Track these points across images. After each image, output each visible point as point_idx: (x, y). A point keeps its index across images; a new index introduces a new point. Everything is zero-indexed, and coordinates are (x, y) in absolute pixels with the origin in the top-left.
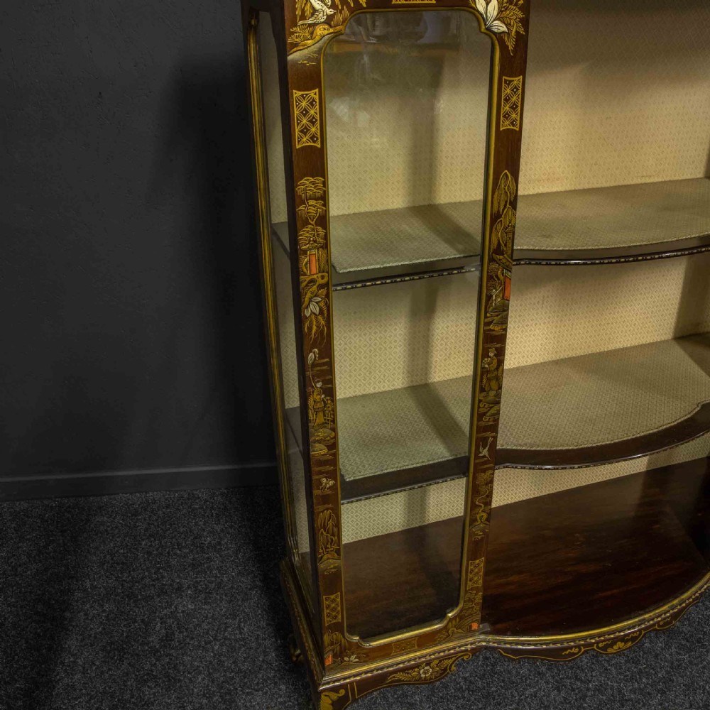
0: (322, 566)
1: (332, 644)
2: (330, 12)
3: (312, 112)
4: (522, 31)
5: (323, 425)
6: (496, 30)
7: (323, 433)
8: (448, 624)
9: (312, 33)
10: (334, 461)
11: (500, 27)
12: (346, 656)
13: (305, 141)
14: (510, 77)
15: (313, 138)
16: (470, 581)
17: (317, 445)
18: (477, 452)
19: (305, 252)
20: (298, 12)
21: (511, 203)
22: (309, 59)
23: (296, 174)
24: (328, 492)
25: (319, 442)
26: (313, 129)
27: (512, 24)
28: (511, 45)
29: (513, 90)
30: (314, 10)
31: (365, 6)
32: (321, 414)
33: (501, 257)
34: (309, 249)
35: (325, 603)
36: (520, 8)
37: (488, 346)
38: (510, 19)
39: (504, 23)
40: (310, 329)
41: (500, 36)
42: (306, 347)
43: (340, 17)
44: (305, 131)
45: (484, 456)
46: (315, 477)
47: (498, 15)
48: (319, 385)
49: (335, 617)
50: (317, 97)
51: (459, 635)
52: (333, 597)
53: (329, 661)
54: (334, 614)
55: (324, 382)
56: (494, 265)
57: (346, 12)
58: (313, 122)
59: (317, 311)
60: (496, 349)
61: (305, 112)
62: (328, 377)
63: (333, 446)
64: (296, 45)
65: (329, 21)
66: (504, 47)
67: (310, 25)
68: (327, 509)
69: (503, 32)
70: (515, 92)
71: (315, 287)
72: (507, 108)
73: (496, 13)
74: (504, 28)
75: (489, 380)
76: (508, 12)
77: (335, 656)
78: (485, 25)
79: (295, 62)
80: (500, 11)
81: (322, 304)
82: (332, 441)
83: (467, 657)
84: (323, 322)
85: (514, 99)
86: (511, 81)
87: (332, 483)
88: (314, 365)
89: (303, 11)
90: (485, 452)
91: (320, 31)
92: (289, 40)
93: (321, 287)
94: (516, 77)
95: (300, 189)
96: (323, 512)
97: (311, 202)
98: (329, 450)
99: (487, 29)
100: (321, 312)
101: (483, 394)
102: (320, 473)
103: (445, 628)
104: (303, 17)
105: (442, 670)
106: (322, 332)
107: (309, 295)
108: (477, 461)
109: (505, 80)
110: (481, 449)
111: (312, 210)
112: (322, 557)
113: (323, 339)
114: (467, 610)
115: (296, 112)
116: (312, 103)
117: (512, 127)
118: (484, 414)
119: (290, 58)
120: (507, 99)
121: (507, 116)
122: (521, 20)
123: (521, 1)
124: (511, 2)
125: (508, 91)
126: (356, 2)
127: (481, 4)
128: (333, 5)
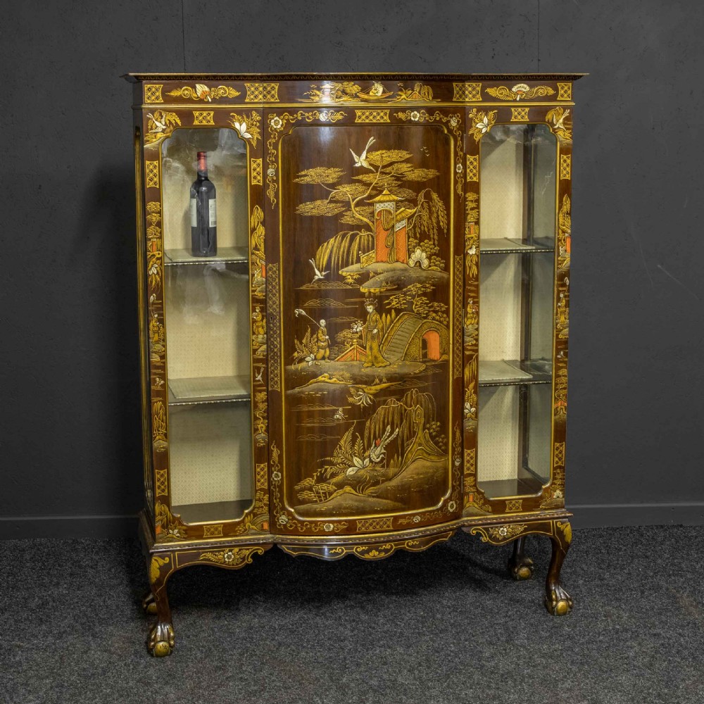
0: (155, 444)
1: (161, 514)
2: (164, 127)
3: (155, 171)
4: (260, 138)
5: (157, 342)
6: (246, 137)
7: (158, 347)
8: (244, 518)
9: (155, 136)
10: (163, 367)
11: (248, 136)
12: (171, 529)
13: (151, 185)
14: (255, 159)
15: (155, 183)
16: (259, 482)
17: (154, 354)
18: (255, 377)
19: (150, 239)
20: (149, 127)
21: (261, 223)
22: (154, 147)
23: (146, 200)
24: (159, 388)
25: (155, 353)
26: (155, 179)
27: (254, 134)
28: (254, 144)
30: (157, 127)
31: (180, 125)
32: (156, 335)
33: (258, 252)
34: (152, 238)
35: (158, 476)
36: (258, 127)
37: (255, 305)
38: (253, 132)
39: (250, 134)
40: (152, 282)
41: (248, 140)
42: (149, 292)
43: (168, 130)
44: (151, 179)
45: (259, 381)
46: (152, 377)
47: (246, 130)
48: (156, 316)
49: (163, 491)
50: (157, 165)
51: (253, 531)
52: (162, 472)
53: (158, 530)
54: (163, 487)
55: (159, 315)
56: (254, 257)
57: (172, 128)
58: (155, 176)
59: (155, 272)
60: (260, 307)
61: (152, 171)
62: (161, 312)
63: (163, 357)
64: (148, 141)
65: (163, 131)
66: (251, 145)
67: (155, 133)
68: (159, 401)
69: (250, 138)
70: (258, 166)
71: (154, 259)
72: (255, 174)
74: (250, 136)
75: (258, 327)
76: (252, 129)
77: (163, 527)
78: (240, 135)
79: (147, 149)
80: (247, 128)
81: (158, 269)
82: (163, 353)
83: (261, 551)
84: (159, 279)
85: (258, 169)
86: (256, 161)
87: (162, 382)
88: (153, 304)
89: (152, 127)
90: (259, 377)
91: (159, 135)
92: (145, 139)
93: (158, 259)
94: (258, 159)
95: (148, 207)
96: (156, 402)
97: (154, 214)
98: (161, 359)
99: (242, 137)
100: (158, 273)
101: (254, 336)
102: (155, 374)
103: (243, 521)
104: (152, 129)
105: (241, 559)
106: (158, 285)
107: (151, 263)
108: (255, 383)
109: (253, 161)
110: (257, 375)
111: (154, 218)
112: (155, 437)
113: (158, 288)
114: (258, 508)
115: (147, 171)
116: (155, 167)
117: (258, 183)
118: (257, 350)
119: (145, 146)
120: (255, 170)
121: (255, 178)
122: (259, 133)
123: (258, 124)
124: (252, 125)
125: (255, 165)
126: (176, 123)
127: (237, 125)
128: (166, 125)
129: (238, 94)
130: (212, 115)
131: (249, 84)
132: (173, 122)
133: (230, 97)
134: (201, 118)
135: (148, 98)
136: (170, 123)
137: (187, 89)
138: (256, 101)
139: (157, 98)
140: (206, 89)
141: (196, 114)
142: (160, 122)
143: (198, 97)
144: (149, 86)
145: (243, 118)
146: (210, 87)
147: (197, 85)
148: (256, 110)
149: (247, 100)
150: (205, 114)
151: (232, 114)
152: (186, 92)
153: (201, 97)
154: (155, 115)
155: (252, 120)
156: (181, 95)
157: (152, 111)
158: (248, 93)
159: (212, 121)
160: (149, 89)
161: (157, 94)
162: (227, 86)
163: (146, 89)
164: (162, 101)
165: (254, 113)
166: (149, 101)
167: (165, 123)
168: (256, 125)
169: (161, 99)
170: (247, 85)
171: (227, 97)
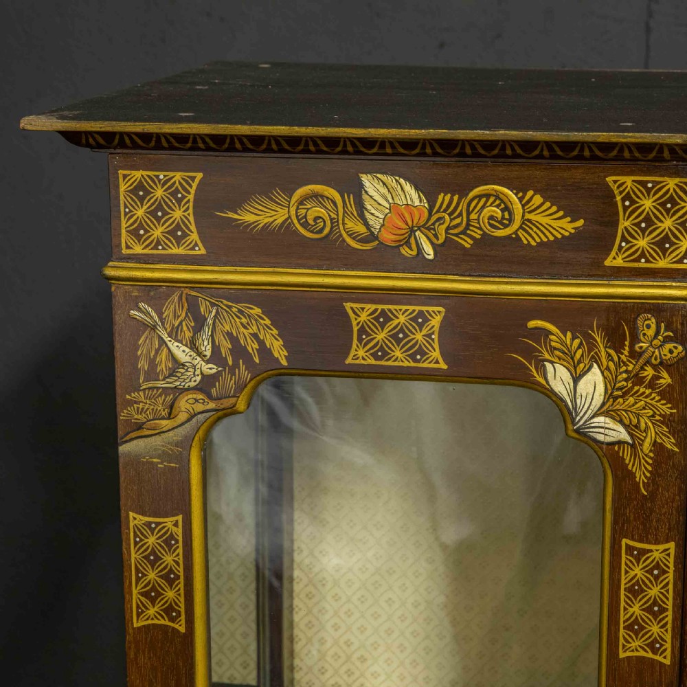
2: (210, 369)
3: (168, 559)
4: (670, 443)
6: (601, 438)
9: (170, 407)
11: (612, 431)
13: (152, 615)
14: (641, 541)
15: (169, 610)
20: (143, 365)
22: (164, 456)
26: (170, 594)
27: (643, 426)
28: (640, 471)
29: (650, 572)
30: (177, 364)
31: (284, 363)
36: (663, 395)
38: (638, 415)
39: (621, 422)
41: (611, 451)
43: (229, 382)
44: (152, 595)
47: (603, 404)
50: (179, 531)
57: (244, 373)
58: (169, 579)
61: (153, 559)
64: (137, 425)
66: (623, 476)
67: (167, 391)
69: (620, 443)
70: (657, 578)
72: (636, 609)
73: (598, 400)
74: (624, 435)
76: (631, 400)
78: (574, 423)
79: (135, 460)
80: (610, 396)
85: (654, 591)
86: (643, 552)
89: (152, 364)
91: (185, 404)
92: (123, 416)
94: (657, 542)
99: (577, 431)
104: (153, 374)
109: (630, 549)
115: (134, 556)
116: (169, 541)
117: (650, 655)
119: (123, 449)
120: (636, 591)
121: (636, 627)
122: (666, 420)
123: (666, 379)
124: (638, 380)
125: (638, 571)
126: (264, 351)
127: (558, 378)
128: (216, 357)
129: (567, 227)
130: (436, 322)
131: (628, 181)
132: (252, 347)
133: (531, 239)
134: (381, 336)
135: (134, 233)
136: (239, 351)
137: (316, 196)
138: (662, 264)
139: (178, 234)
140: (412, 195)
141: (361, 314)
142: (193, 345)
143: (372, 237)
144: (137, 174)
145: (592, 345)
146: (429, 191)
147: (366, 180)
148: (658, 309)
149: (615, 260)
150: (402, 315)
151: (532, 324)
152: (315, 211)
153: (388, 237)
154: (168, 313)
155: (634, 355)
156: (287, 225)
157: (155, 292)
158: (624, 224)
159: (436, 354)
160: (140, 193)
161: (178, 214)
162: (520, 188)
163: (123, 188)
164: (201, 251)
165: (648, 326)
166: (138, 249)
167: (216, 349)
168: (652, 385)
169: (194, 236)
170: (622, 182)
171: (514, 240)
